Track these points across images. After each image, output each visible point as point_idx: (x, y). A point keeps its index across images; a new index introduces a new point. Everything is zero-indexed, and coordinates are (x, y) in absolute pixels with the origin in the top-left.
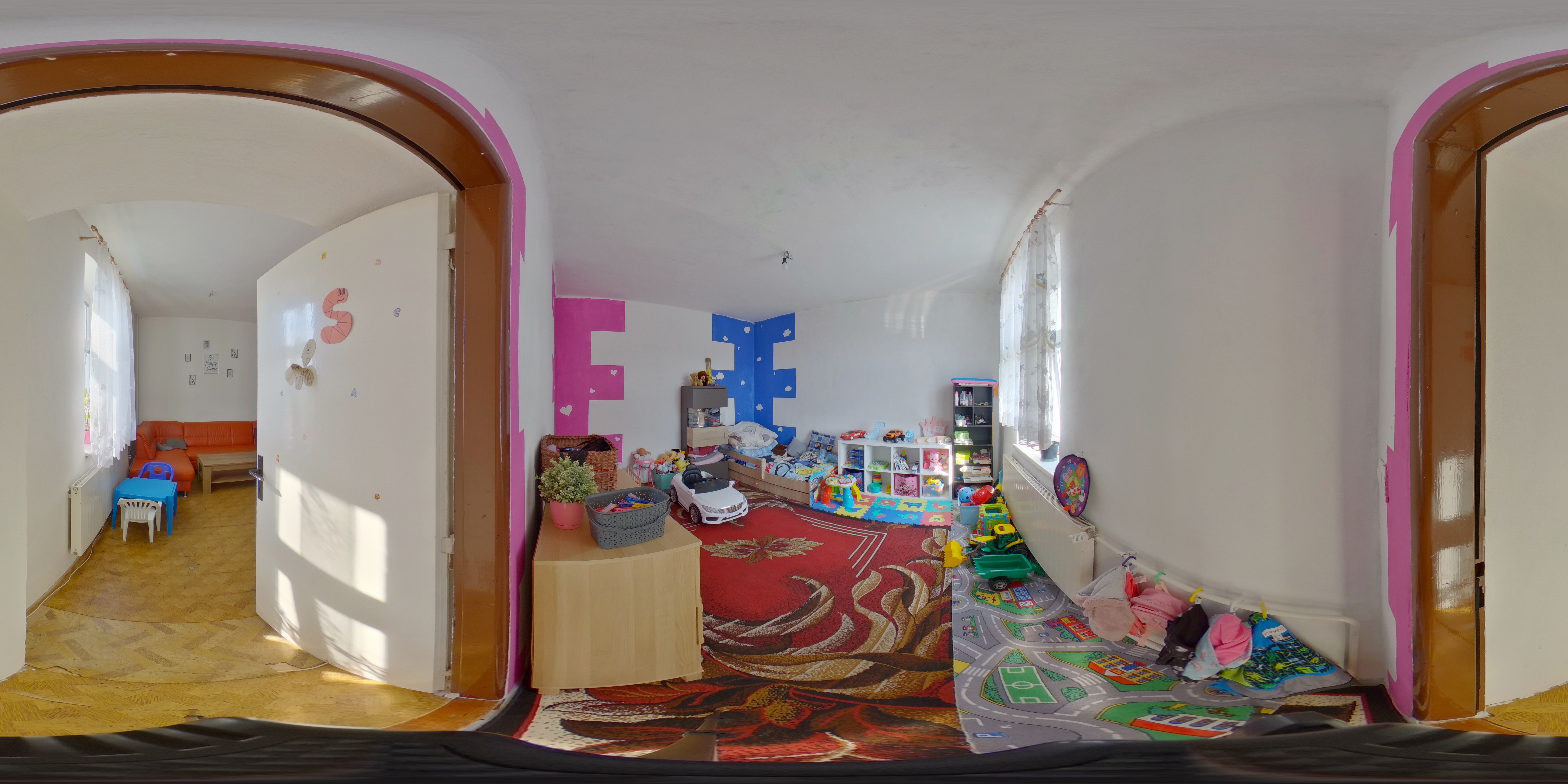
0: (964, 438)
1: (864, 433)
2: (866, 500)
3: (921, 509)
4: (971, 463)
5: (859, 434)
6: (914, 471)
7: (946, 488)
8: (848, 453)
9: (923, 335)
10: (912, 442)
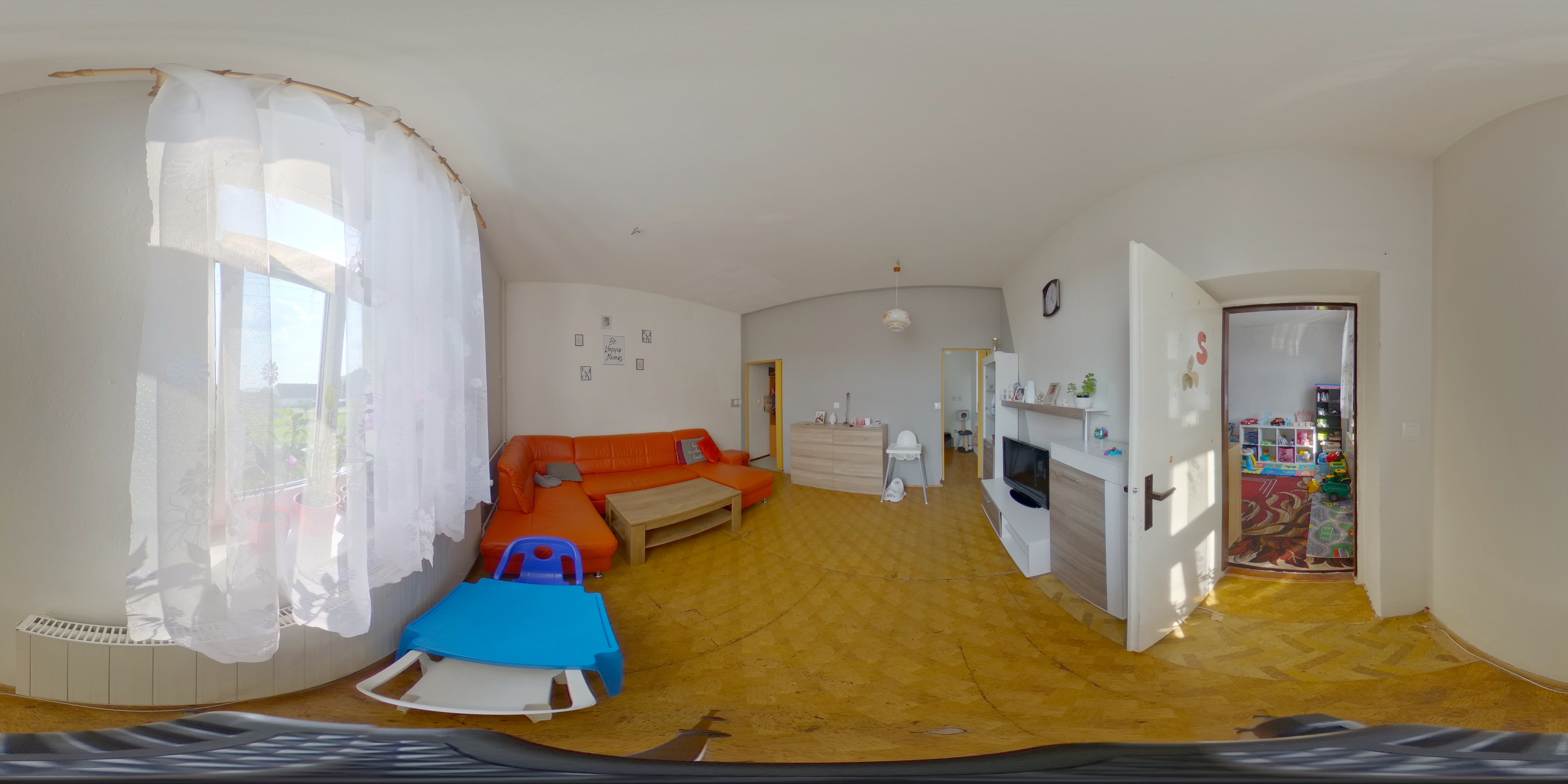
0: (1324, 423)
1: (1257, 420)
2: (1260, 465)
3: (1296, 469)
4: (1327, 440)
5: (1253, 421)
6: (1292, 444)
7: (1311, 458)
8: (1246, 434)
9: (1297, 354)
10: (1290, 426)
